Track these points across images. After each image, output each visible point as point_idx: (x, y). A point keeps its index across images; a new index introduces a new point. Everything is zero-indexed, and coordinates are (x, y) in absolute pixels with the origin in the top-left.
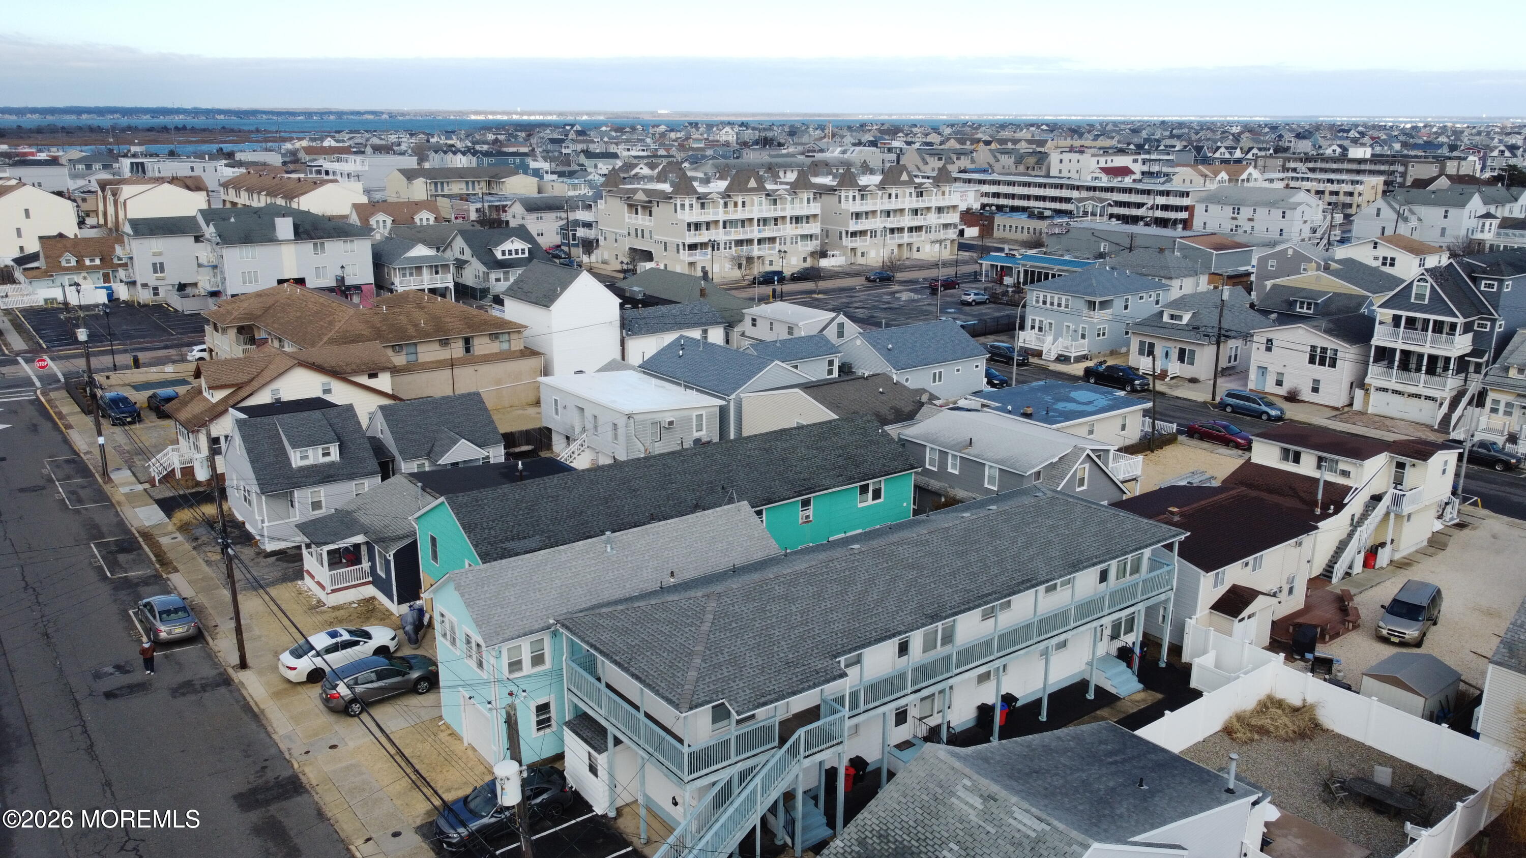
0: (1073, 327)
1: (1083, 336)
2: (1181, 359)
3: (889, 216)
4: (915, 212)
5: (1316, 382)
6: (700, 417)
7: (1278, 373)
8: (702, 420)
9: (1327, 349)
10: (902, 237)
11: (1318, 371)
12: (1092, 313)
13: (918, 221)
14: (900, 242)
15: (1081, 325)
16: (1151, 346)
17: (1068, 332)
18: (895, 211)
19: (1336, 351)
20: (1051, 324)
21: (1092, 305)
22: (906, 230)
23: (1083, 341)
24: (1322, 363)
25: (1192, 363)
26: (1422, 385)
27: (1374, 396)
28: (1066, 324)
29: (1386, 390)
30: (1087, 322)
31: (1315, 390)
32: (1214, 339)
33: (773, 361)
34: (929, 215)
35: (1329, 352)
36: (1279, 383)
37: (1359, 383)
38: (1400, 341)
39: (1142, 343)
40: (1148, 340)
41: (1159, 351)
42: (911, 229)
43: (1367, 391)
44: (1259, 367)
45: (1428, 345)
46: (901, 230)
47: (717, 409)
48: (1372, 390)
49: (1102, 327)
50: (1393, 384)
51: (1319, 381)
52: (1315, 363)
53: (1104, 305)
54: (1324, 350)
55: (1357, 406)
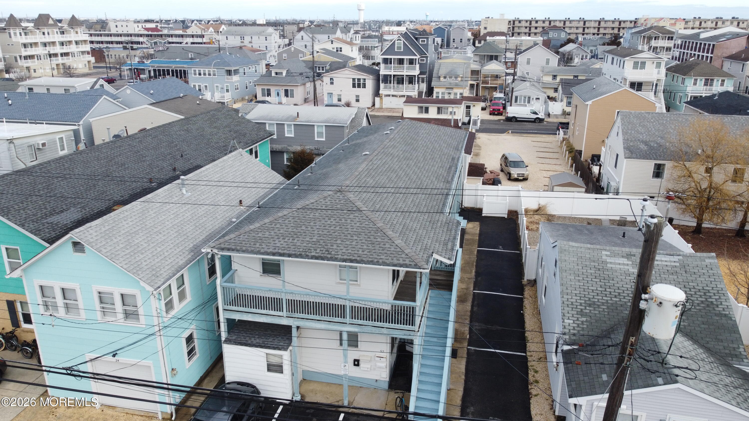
0: (220, 86)
1: (228, 91)
2: (286, 95)
3: (46, 46)
4: (62, 44)
5: (357, 96)
6: (61, 139)
7: (338, 95)
8: (63, 142)
9: (360, 79)
10: (58, 60)
11: (358, 91)
12: (229, 77)
13: (65, 49)
14: (57, 62)
15: (225, 85)
16: (269, 90)
17: (217, 89)
18: (49, 43)
19: (365, 79)
20: (206, 86)
21: (229, 72)
22: (59, 55)
23: (228, 93)
24: (359, 86)
25: (292, 96)
26: (405, 90)
27: (385, 99)
28: (215, 85)
29: (389, 96)
30: (227, 82)
31: (358, 101)
32: (311, 79)
33: (102, 96)
34: (71, 46)
35: (361, 80)
36: (339, 100)
37: (377, 93)
38: (392, 71)
39: (263, 90)
40: (266, 88)
41: (273, 93)
42: (62, 55)
43: (381, 98)
44: (328, 93)
45: (405, 71)
46: (56, 55)
47: (72, 133)
48: (383, 96)
49: (236, 84)
50: (392, 92)
51: (359, 96)
52: (355, 87)
53: (236, 72)
54: (359, 79)
55: (377, 105)
